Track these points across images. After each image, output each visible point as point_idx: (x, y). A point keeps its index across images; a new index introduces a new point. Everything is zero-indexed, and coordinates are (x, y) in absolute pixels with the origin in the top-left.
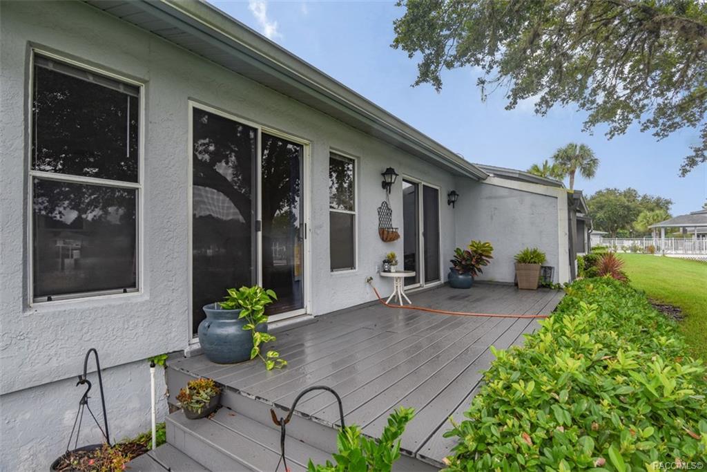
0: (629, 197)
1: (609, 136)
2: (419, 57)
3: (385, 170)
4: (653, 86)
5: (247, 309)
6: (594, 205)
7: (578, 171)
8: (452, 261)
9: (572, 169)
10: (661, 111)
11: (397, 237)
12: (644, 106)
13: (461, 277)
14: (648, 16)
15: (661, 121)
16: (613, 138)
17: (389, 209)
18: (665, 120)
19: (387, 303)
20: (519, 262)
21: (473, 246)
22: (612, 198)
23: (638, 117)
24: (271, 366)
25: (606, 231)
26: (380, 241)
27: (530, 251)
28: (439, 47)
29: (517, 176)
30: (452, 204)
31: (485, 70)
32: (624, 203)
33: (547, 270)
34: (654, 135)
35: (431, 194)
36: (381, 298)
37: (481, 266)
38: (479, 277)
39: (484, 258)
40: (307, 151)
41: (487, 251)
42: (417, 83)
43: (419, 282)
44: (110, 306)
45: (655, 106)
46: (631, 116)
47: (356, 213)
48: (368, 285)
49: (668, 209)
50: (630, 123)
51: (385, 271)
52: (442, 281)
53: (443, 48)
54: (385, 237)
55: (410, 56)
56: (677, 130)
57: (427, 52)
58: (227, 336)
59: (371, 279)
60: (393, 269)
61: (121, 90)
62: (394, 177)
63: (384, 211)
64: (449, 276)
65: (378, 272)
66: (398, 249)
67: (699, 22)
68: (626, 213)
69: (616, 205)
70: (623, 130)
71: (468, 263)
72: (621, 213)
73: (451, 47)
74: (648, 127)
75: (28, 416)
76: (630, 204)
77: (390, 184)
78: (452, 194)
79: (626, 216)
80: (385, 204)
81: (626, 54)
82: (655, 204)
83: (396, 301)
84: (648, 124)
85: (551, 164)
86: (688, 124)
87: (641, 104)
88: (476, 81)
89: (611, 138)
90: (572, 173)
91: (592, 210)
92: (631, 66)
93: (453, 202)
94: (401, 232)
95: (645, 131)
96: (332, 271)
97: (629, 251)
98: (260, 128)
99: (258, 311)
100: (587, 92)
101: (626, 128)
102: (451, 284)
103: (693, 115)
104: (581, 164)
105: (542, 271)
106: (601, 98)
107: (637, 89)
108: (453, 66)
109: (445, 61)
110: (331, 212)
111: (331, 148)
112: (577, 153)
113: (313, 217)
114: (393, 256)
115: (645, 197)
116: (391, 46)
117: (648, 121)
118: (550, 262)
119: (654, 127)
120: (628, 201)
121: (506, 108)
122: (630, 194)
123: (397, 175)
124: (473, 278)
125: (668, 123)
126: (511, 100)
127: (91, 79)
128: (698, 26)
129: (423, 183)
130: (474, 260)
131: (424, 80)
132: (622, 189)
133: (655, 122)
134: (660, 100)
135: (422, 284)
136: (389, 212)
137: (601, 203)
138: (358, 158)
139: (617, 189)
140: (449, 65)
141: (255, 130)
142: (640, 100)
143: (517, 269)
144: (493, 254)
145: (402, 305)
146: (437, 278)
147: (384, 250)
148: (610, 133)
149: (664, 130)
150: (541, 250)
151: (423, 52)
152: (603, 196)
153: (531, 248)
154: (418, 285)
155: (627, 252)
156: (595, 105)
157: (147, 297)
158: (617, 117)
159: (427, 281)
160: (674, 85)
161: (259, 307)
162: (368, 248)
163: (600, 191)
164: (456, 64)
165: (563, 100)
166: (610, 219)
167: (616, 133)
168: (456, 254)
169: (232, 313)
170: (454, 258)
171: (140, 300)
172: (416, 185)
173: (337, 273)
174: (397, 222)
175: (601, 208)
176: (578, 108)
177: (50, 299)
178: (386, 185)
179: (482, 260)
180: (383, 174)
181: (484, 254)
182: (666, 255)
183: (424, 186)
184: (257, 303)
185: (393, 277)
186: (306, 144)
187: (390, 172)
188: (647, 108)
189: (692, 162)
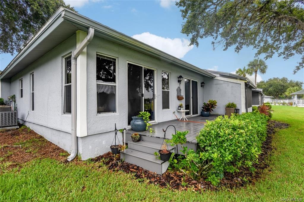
0: (284, 81)
1: (265, 59)
2: (191, 36)
3: (179, 76)
4: (282, 39)
5: (145, 117)
6: (267, 85)
7: (258, 71)
8: (202, 107)
9: (256, 70)
10: (287, 49)
11: (183, 98)
12: (279, 47)
13: (205, 113)
14: (277, 15)
15: (286, 53)
16: (267, 59)
17: (180, 89)
18: (288, 52)
19: (180, 120)
20: (227, 107)
21: (210, 101)
22: (275, 81)
23: (277, 51)
24: (151, 132)
25: (273, 96)
26: (177, 100)
27: (231, 103)
28: (198, 32)
29: (228, 75)
30: (202, 87)
31: (214, 39)
32: (281, 84)
33: (237, 110)
34: (284, 58)
35: (195, 84)
36: (178, 118)
37: (212, 109)
38: (212, 113)
39: (214, 106)
40: (155, 72)
41: (215, 103)
42: (190, 45)
43: (190, 114)
44: (112, 116)
45: (284, 47)
46: (274, 51)
47: (170, 91)
48: (173, 114)
49: (302, 86)
50: (274, 54)
51: (179, 110)
52: (199, 114)
53: (199, 32)
54: (179, 98)
55: (187, 36)
56: (292, 56)
57: (193, 34)
58: (139, 124)
59: (175, 112)
60: (182, 109)
61: (112, 60)
62: (182, 78)
63: (179, 90)
64: (201, 112)
65: (177, 110)
66: (183, 102)
67: (296, 18)
68: (282, 88)
69: (277, 85)
70: (271, 56)
71: (208, 107)
72: (280, 88)
73: (202, 31)
74: (281, 55)
75: (97, 141)
76: (284, 84)
77: (181, 81)
78: (202, 83)
79: (282, 90)
80: (179, 87)
81: (271, 28)
82: (295, 84)
83: (183, 120)
84: (281, 54)
85: (247, 68)
86: (299, 53)
87: (278, 46)
88: (211, 43)
89: (266, 59)
90: (256, 72)
91: (267, 87)
92: (274, 31)
93: (203, 86)
94: (184, 97)
95: (280, 57)
96: (163, 109)
97: (281, 105)
98: (143, 66)
99: (147, 118)
100: (256, 42)
101: (272, 55)
102: (202, 115)
103: (301, 50)
104: (260, 68)
105: (235, 111)
106: (262, 44)
107: (277, 40)
108: (203, 37)
109: (200, 36)
110: (162, 91)
111: (163, 71)
112: (258, 63)
113: (157, 92)
114: (182, 105)
115: (291, 81)
116: (181, 32)
117: (281, 53)
118: (238, 107)
119: (283, 55)
120: (283, 83)
121: (224, 50)
122: (284, 80)
123: (183, 78)
124: (210, 113)
125: (289, 54)
126: (225, 47)
127: (106, 58)
128: (295, 20)
129: (192, 80)
130: (210, 106)
131: (192, 44)
132: (281, 78)
133: (284, 53)
134: (286, 44)
135: (191, 115)
136: (180, 90)
137: (271, 84)
138: (170, 73)
139: (278, 77)
140: (201, 37)
141: (142, 67)
142: (278, 45)
143: (226, 110)
144: (217, 104)
145: (185, 120)
146: (197, 113)
147: (179, 103)
148: (266, 57)
149: (288, 56)
150: (235, 103)
151: (192, 34)
152: (272, 81)
153: (231, 102)
154: (190, 115)
155: (280, 105)
156: (260, 47)
157: (118, 114)
158: (269, 51)
159: (193, 114)
160: (290, 39)
161: (147, 116)
162: (174, 102)
163: (270, 79)
164: (204, 37)
165: (247, 45)
166: (275, 91)
167: (268, 57)
168: (204, 105)
169: (140, 118)
170: (203, 106)
171: (117, 115)
172: (189, 80)
173: (165, 110)
174: (183, 94)
175: (271, 86)
176: (253, 48)
177: (100, 113)
178: (179, 81)
179: (213, 107)
180: (178, 78)
181: (214, 104)
182: (298, 106)
183: (192, 81)
184: (147, 115)
185: (181, 112)
186: (155, 70)
187: (181, 77)
188: (281, 48)
189: (298, 68)
